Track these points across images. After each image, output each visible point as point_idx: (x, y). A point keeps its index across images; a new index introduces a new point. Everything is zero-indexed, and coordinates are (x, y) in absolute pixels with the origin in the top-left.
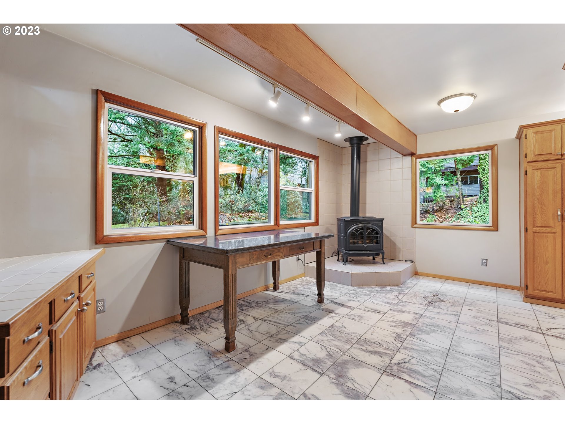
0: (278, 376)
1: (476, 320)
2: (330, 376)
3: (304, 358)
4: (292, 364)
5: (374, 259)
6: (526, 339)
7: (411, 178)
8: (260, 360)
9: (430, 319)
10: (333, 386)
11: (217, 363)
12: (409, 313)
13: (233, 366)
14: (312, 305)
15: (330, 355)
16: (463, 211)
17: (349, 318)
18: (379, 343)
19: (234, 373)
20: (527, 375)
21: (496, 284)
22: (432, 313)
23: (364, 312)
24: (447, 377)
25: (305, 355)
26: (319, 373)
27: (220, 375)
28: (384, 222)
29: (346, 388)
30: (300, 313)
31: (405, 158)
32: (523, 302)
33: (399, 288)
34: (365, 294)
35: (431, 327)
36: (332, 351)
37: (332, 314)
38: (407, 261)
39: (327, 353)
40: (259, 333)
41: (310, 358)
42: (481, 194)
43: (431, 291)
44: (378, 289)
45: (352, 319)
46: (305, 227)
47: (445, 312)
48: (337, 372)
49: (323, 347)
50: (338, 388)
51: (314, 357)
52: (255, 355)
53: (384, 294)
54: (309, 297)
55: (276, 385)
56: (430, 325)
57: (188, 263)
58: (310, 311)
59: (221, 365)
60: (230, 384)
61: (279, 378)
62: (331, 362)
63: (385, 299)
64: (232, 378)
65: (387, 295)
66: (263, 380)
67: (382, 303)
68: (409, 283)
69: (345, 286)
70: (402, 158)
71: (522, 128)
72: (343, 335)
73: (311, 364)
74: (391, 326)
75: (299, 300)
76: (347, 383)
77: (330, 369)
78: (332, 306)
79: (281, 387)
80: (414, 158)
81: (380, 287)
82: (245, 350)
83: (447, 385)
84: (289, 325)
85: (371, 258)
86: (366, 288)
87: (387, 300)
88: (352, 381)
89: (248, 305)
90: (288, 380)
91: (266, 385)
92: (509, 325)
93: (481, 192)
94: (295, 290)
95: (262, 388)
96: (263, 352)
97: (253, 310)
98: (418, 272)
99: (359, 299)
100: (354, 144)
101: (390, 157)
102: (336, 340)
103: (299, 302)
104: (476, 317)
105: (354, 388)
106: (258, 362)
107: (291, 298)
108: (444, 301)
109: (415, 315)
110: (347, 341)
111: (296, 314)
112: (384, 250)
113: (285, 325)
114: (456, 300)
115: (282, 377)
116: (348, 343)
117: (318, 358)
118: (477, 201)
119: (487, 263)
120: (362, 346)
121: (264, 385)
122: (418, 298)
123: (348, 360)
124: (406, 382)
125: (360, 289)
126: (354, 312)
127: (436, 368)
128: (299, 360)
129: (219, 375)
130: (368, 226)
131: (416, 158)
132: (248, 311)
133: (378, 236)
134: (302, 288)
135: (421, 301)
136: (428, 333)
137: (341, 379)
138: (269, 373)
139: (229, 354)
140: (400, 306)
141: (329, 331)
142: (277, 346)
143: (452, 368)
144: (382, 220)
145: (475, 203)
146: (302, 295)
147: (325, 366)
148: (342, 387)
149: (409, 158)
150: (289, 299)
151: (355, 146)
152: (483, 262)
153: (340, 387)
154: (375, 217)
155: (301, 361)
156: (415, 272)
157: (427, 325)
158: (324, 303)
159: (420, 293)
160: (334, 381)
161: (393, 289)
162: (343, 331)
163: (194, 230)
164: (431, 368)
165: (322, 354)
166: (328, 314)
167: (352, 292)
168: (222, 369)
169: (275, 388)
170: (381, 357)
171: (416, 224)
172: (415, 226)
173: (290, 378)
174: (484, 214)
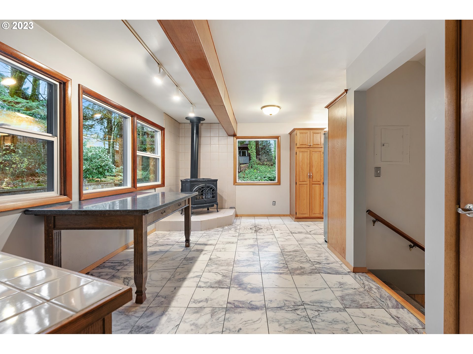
0: (201, 301)
1: (282, 234)
2: (235, 287)
3: (208, 284)
4: (204, 290)
5: (208, 209)
6: (306, 238)
7: (233, 152)
8: (176, 298)
9: (262, 239)
10: (241, 291)
11: (139, 314)
12: (250, 239)
13: (157, 310)
14: (183, 250)
15: (224, 276)
16: (240, 174)
17: (217, 251)
18: (247, 259)
19: (163, 314)
20: (316, 253)
21: (279, 215)
22: (261, 236)
23: (223, 245)
24: (290, 265)
25: (208, 282)
26: (227, 288)
27: (151, 321)
28: (217, 182)
29: (249, 289)
30: (178, 258)
31: (229, 137)
32: (294, 221)
33: (233, 226)
34: (214, 234)
35: (266, 243)
36: (224, 273)
37: (204, 252)
38: (231, 208)
39: (222, 276)
40: (156, 281)
41: (214, 282)
42: (250, 163)
43: (251, 224)
44: (220, 229)
45: (220, 251)
46: (156, 189)
47: (266, 234)
48: (237, 283)
49: (216, 273)
50: (245, 291)
51: (215, 281)
52: (168, 296)
53: (227, 232)
54: (174, 245)
55: (205, 306)
56: (265, 243)
57: (59, 232)
58: (185, 254)
59: (144, 315)
60: (167, 322)
61: (203, 301)
62: (229, 279)
63: (229, 234)
64: (164, 319)
65: (229, 231)
66: (192, 308)
67: (229, 237)
68: (236, 222)
69: (196, 232)
70: (227, 137)
71: (294, 130)
72: (222, 262)
73: (217, 285)
74: (246, 249)
75: (168, 249)
76: (247, 286)
77: (231, 283)
78: (199, 247)
79: (210, 306)
80: (235, 138)
81: (221, 228)
82: (155, 297)
83: (292, 268)
84: (177, 268)
85: (206, 209)
86: (213, 230)
87: (232, 235)
88: (250, 284)
89: (120, 264)
90: (211, 300)
91: (198, 309)
92: (296, 233)
93: (250, 161)
94: (157, 242)
95: (197, 312)
96: (174, 292)
97: (129, 267)
98: (237, 215)
99: (213, 238)
100: (194, 122)
101: (219, 135)
102: (220, 266)
103: (170, 250)
104: (282, 233)
105: (253, 287)
106: (176, 300)
107: (160, 249)
108: (262, 229)
109: (253, 240)
110: (228, 265)
111: (176, 259)
112: (217, 202)
113: (174, 269)
114: (267, 227)
115: (204, 300)
116: (230, 266)
117: (219, 281)
118: (247, 167)
119: (275, 203)
120: (239, 264)
121: (196, 310)
122: (248, 229)
123: (238, 275)
124: (275, 274)
125: (208, 232)
126: (217, 246)
127: (282, 262)
128: (206, 286)
129: (149, 322)
130: (208, 185)
131: (237, 139)
132: (125, 269)
133: (213, 193)
134: (161, 240)
135: (251, 231)
136: (267, 247)
137: (243, 286)
138: (192, 302)
139: (143, 304)
140: (241, 236)
141: (211, 262)
142: (181, 284)
143: (289, 260)
144: (216, 181)
145: (246, 168)
146: (167, 245)
147: (227, 283)
148: (247, 290)
149: (232, 138)
150: (158, 250)
151: (195, 124)
152: (273, 203)
153: (246, 290)
154: (211, 178)
155: (209, 286)
156: (236, 215)
157: (263, 243)
158: (191, 246)
159: (247, 227)
160: (239, 288)
161: (230, 227)
162: (221, 260)
163: (56, 197)
164: (281, 263)
165: (219, 277)
166: (201, 253)
167: (204, 235)
168: (148, 317)
169: (206, 309)
170: (254, 266)
171: (236, 182)
172: (236, 184)
173: (211, 299)
174: (252, 175)
